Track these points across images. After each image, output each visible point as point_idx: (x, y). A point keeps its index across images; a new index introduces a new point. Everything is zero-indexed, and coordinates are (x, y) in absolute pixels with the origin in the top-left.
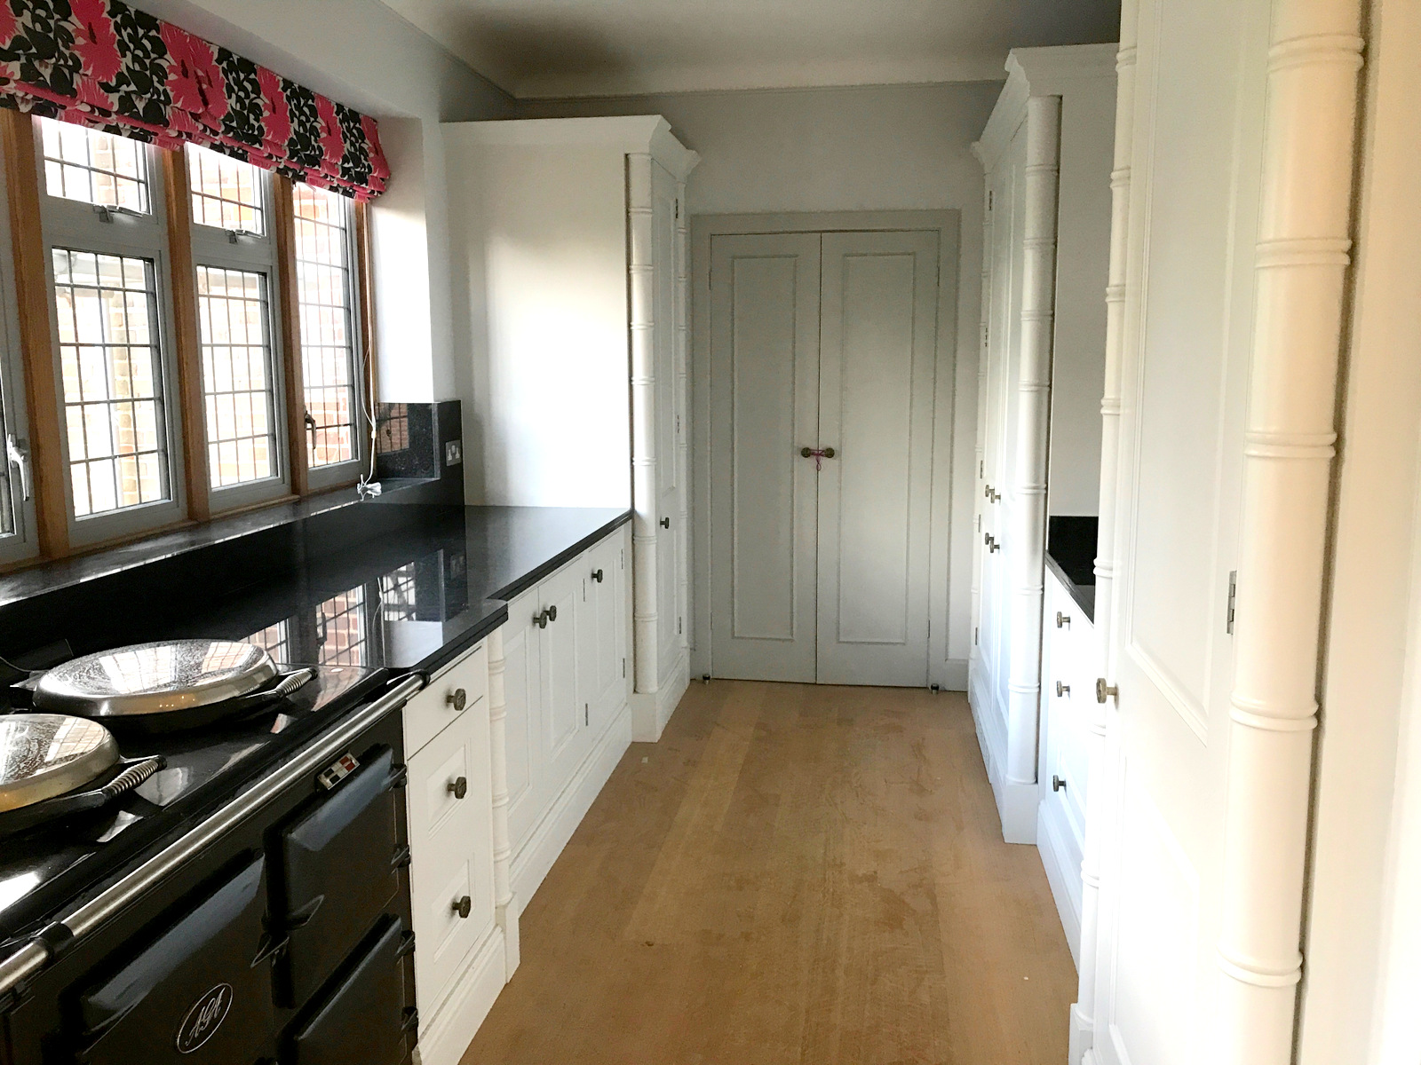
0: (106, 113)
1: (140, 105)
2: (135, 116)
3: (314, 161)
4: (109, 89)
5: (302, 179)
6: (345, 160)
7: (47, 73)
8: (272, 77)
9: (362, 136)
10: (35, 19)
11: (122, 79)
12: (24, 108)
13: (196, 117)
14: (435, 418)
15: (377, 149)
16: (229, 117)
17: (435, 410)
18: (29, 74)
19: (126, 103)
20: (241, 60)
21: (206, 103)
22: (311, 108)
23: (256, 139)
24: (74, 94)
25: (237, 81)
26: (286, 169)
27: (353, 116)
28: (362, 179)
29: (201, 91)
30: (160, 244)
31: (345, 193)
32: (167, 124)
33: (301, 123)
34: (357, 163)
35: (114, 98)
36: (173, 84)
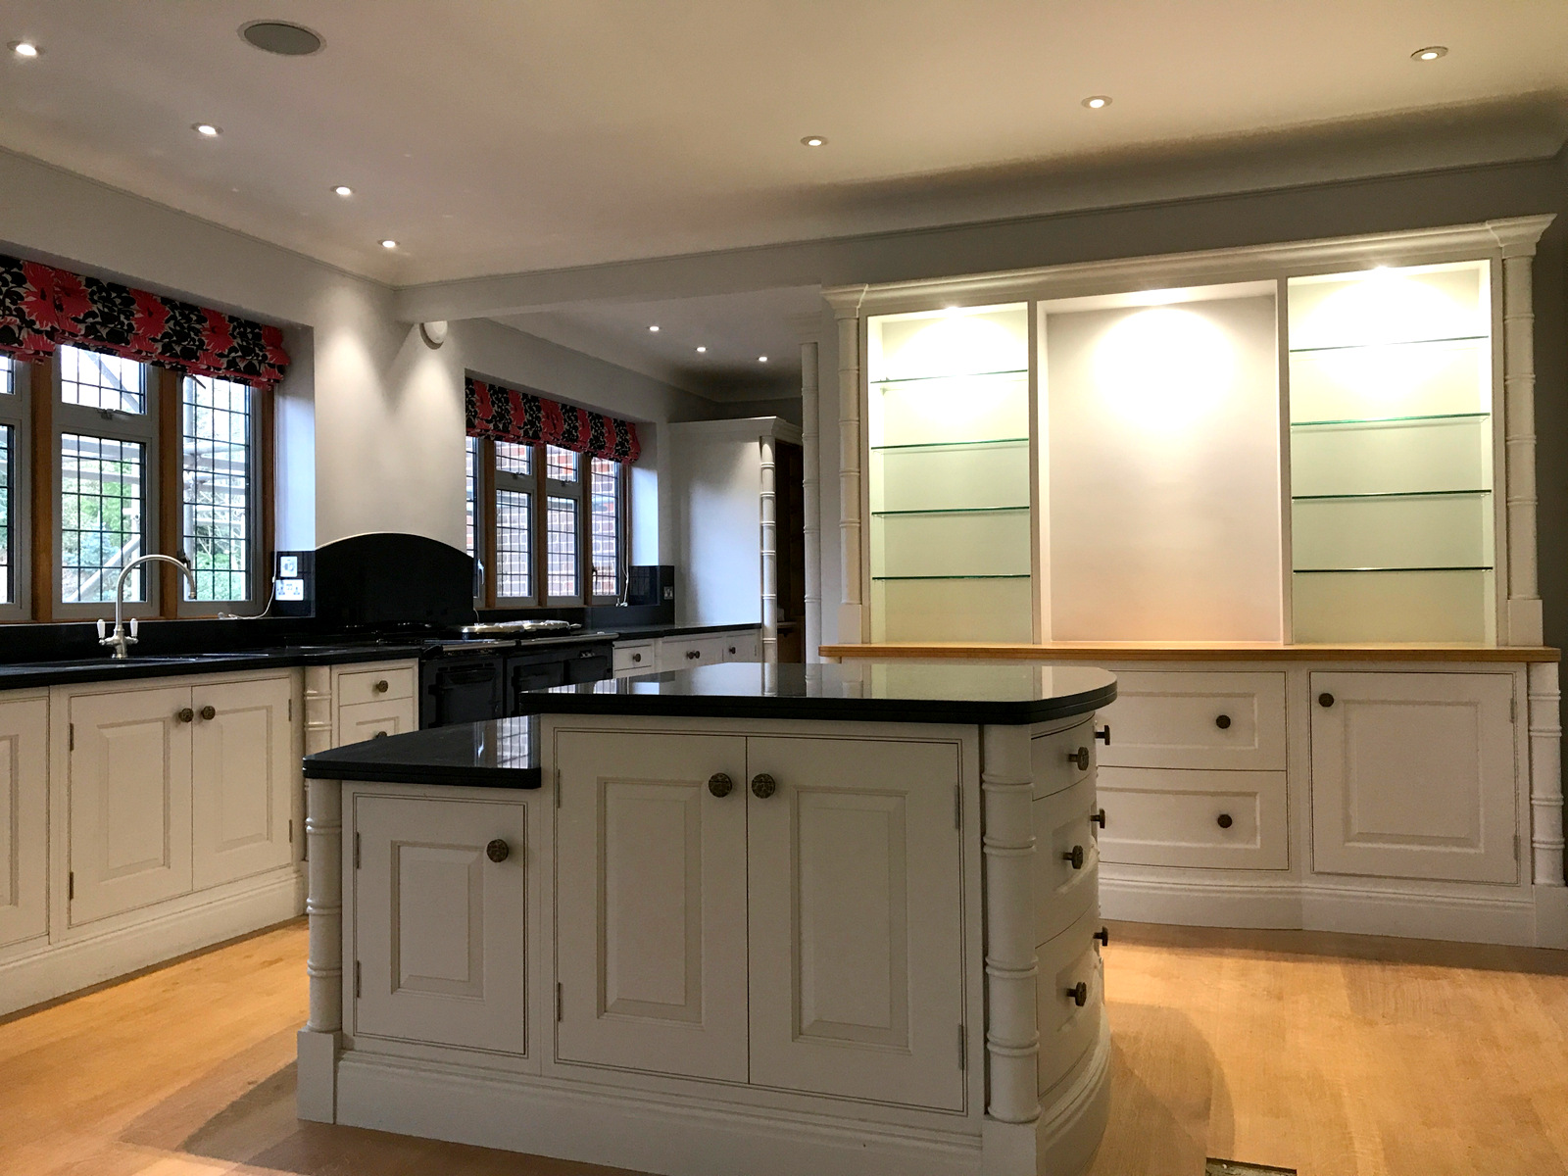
0: (519, 437)
1: (531, 433)
2: (529, 437)
3: (601, 447)
4: (520, 428)
5: (596, 456)
6: (617, 445)
7: (501, 426)
8: (583, 411)
9: (626, 433)
10: (499, 407)
11: (525, 424)
12: (492, 439)
13: (551, 434)
14: (658, 573)
15: (635, 438)
16: (564, 433)
17: (658, 569)
18: (496, 427)
19: (526, 432)
20: (571, 407)
21: (555, 428)
22: (601, 423)
23: (576, 441)
24: (508, 432)
25: (569, 417)
26: (588, 452)
27: (623, 423)
28: (625, 453)
29: (554, 424)
30: (533, 487)
31: (617, 461)
32: (540, 439)
33: (596, 431)
34: (623, 445)
35: (522, 432)
36: (544, 423)
